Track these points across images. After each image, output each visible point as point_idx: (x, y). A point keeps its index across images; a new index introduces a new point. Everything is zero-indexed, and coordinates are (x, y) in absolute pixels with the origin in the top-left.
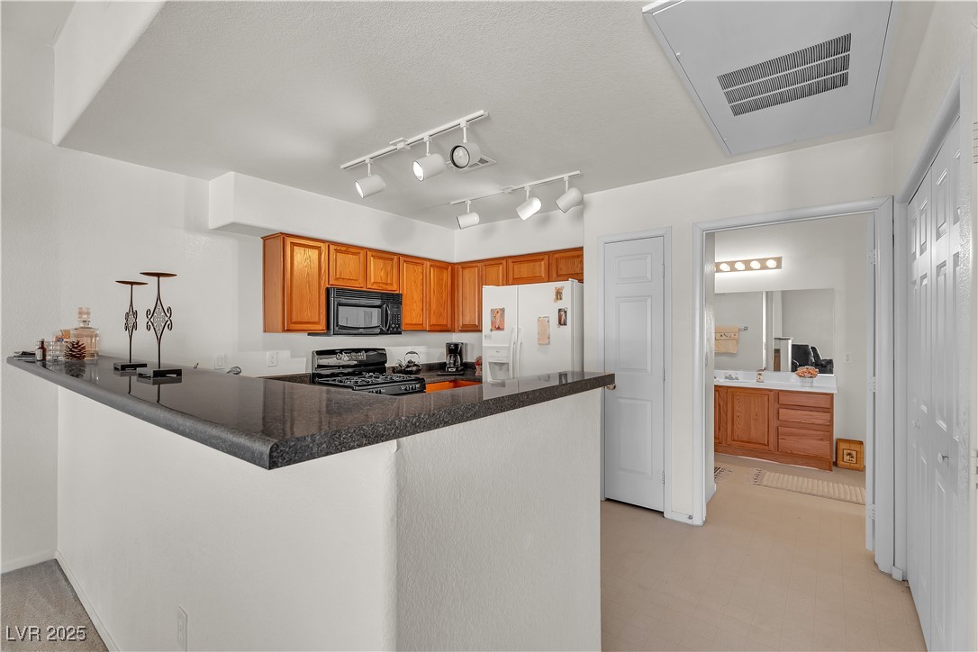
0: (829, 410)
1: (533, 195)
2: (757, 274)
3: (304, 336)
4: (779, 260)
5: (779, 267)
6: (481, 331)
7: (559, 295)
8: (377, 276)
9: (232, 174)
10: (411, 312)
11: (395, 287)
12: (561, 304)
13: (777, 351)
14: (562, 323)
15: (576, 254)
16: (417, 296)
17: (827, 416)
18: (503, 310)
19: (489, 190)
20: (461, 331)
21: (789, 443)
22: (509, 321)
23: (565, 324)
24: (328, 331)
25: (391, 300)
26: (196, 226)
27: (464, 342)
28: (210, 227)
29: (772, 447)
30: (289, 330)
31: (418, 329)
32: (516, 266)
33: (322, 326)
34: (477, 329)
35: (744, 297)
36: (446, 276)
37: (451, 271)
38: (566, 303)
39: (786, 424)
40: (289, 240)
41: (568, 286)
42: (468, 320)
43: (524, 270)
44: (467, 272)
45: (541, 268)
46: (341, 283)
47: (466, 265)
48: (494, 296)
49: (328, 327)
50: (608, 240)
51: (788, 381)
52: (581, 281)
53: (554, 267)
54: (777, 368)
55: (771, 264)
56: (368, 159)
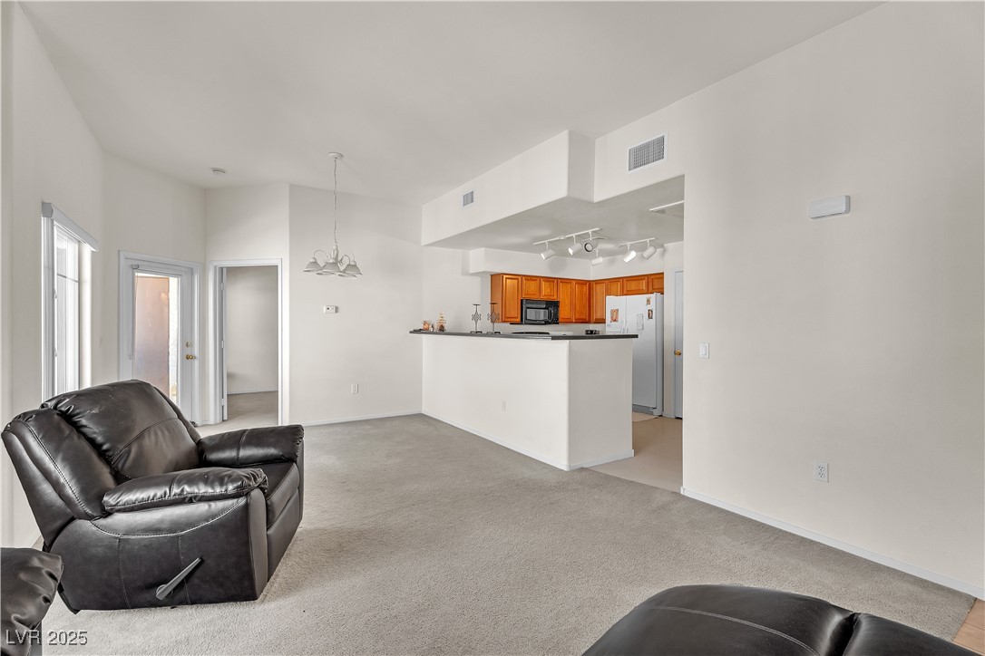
1: (631, 250)
3: (508, 325)
6: (605, 323)
7: (648, 301)
8: (546, 292)
9: (484, 249)
10: (564, 312)
11: (555, 297)
12: (649, 307)
14: (650, 317)
15: (660, 276)
16: (568, 302)
18: (617, 310)
19: (609, 246)
20: (595, 323)
22: (621, 316)
23: (652, 318)
24: (521, 323)
25: (553, 305)
26: (464, 272)
27: (597, 329)
28: (471, 272)
30: (505, 322)
31: (568, 321)
33: (519, 320)
34: (602, 321)
36: (586, 289)
37: (589, 285)
38: (653, 306)
40: (505, 276)
41: (653, 297)
42: (599, 316)
43: (633, 286)
44: (598, 286)
45: (643, 285)
46: (528, 297)
47: (597, 282)
48: (612, 302)
49: (522, 320)
50: (675, 270)
52: (662, 294)
53: (651, 285)
56: (546, 241)
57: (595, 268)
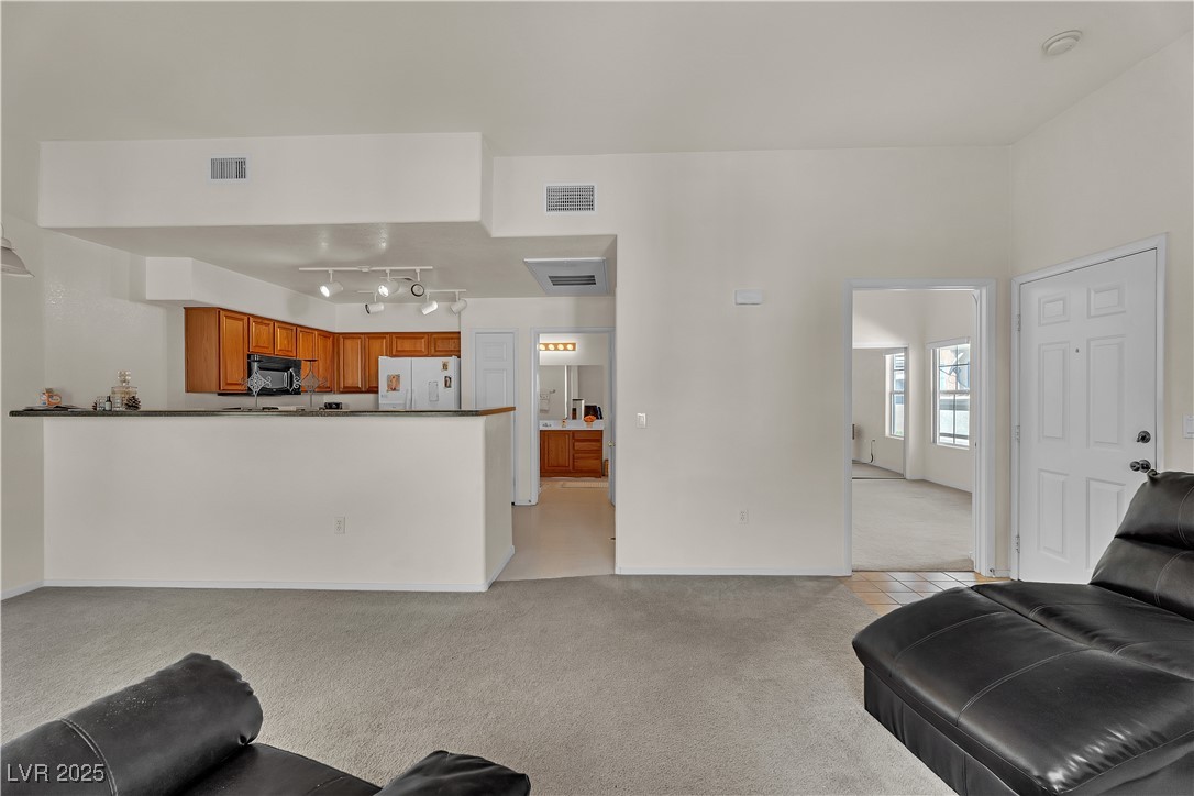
0: (600, 440)
1: (432, 300)
2: (561, 353)
4: (574, 345)
5: (574, 349)
6: (377, 392)
7: (445, 366)
8: (282, 345)
9: (190, 259)
11: (294, 354)
12: (446, 373)
13: (574, 410)
14: (447, 385)
15: (451, 336)
17: (598, 444)
18: (398, 376)
20: (343, 392)
21: (580, 464)
22: (404, 384)
23: (450, 387)
25: (289, 365)
26: (137, 297)
27: (354, 402)
28: (148, 297)
29: (571, 468)
30: (224, 390)
32: (399, 341)
33: (246, 387)
34: (369, 390)
35: (554, 369)
36: (329, 343)
37: (333, 339)
38: (452, 372)
39: (579, 451)
40: (224, 314)
41: (452, 361)
43: (407, 345)
44: (348, 342)
45: (422, 345)
46: (258, 351)
47: (348, 337)
48: (387, 366)
50: (480, 331)
51: (580, 425)
52: (459, 357)
53: (433, 345)
54: (574, 417)
55: (570, 347)
56: (330, 270)
57: (342, 317)
